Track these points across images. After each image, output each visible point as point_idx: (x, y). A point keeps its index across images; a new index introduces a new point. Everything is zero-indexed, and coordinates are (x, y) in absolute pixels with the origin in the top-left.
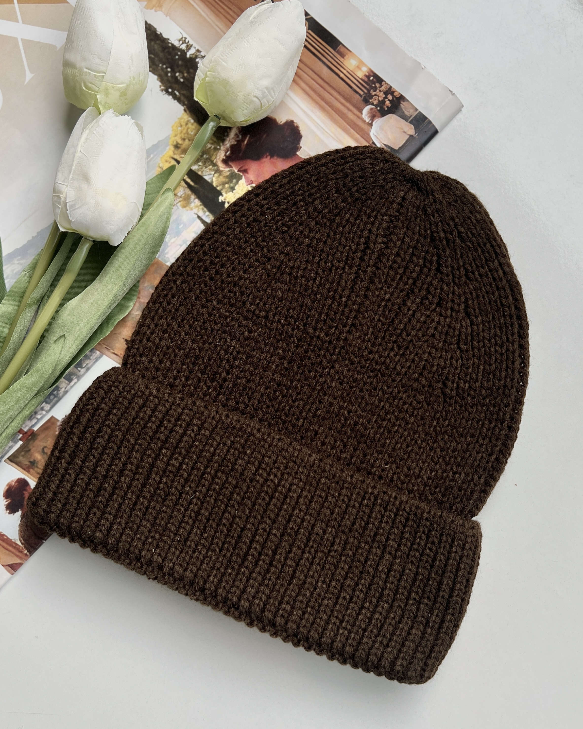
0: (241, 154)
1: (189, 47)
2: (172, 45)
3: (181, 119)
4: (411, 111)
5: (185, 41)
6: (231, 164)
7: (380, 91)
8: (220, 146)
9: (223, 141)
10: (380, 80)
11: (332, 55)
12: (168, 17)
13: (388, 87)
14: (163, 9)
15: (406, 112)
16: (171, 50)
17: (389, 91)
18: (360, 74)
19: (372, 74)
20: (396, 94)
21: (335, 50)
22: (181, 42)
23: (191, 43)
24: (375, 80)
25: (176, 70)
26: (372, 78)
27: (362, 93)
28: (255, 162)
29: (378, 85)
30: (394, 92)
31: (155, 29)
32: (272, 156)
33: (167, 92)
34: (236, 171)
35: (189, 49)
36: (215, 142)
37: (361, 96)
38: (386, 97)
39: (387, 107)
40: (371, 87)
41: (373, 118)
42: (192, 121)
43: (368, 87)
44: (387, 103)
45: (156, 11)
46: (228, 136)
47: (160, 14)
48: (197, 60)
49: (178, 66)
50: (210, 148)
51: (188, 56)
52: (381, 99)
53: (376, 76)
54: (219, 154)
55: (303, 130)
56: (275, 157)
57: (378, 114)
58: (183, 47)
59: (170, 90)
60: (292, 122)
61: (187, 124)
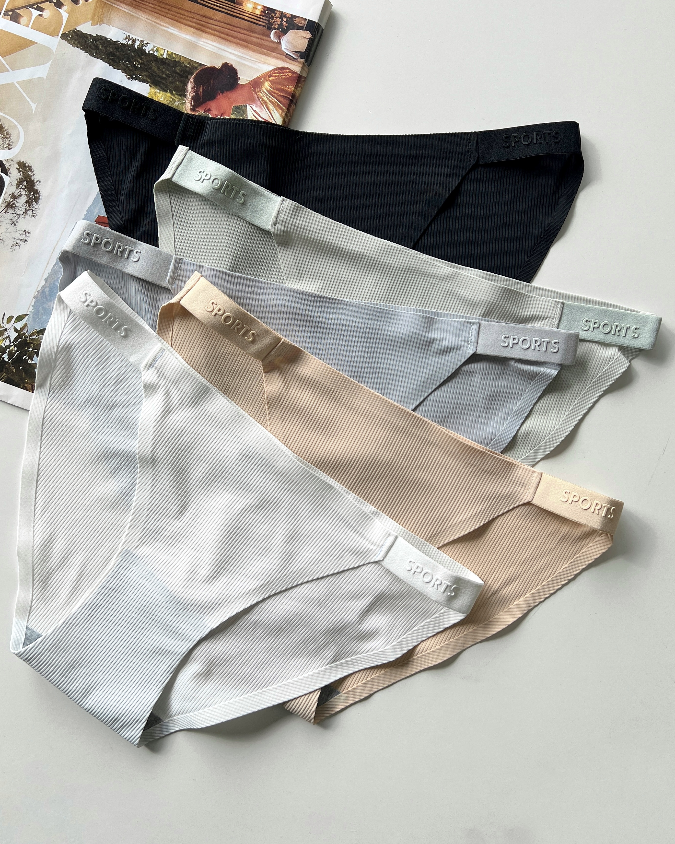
0: (201, 100)
1: (134, 41)
2: (122, 44)
3: (150, 93)
4: (303, 22)
5: (129, 38)
6: (197, 109)
7: (276, 18)
8: (185, 101)
9: (185, 96)
10: (273, 11)
11: (233, 7)
12: (111, 26)
13: (280, 13)
14: (105, 22)
15: (299, 24)
16: (123, 48)
17: (283, 16)
18: (258, 12)
19: (266, 9)
20: (288, 15)
21: (234, 3)
22: (127, 40)
23: (134, 38)
24: (269, 12)
25: (132, 61)
26: (267, 12)
27: (265, 24)
28: (214, 101)
29: (273, 15)
30: (286, 15)
31: (106, 37)
32: (223, 93)
33: (133, 79)
34: (203, 113)
35: (135, 42)
36: (180, 99)
37: (265, 26)
38: (282, 21)
39: (286, 26)
40: (270, 18)
41: (279, 37)
42: (158, 91)
43: (267, 19)
44: (285, 23)
45: (100, 25)
46: (187, 91)
47: (104, 26)
48: (144, 48)
49: (133, 57)
50: (179, 104)
51: (136, 48)
52: (279, 23)
53: (269, 9)
54: (186, 107)
55: (236, 67)
56: (225, 92)
57: (281, 33)
58: (130, 42)
59: (134, 76)
60: (226, 63)
61: (156, 95)
